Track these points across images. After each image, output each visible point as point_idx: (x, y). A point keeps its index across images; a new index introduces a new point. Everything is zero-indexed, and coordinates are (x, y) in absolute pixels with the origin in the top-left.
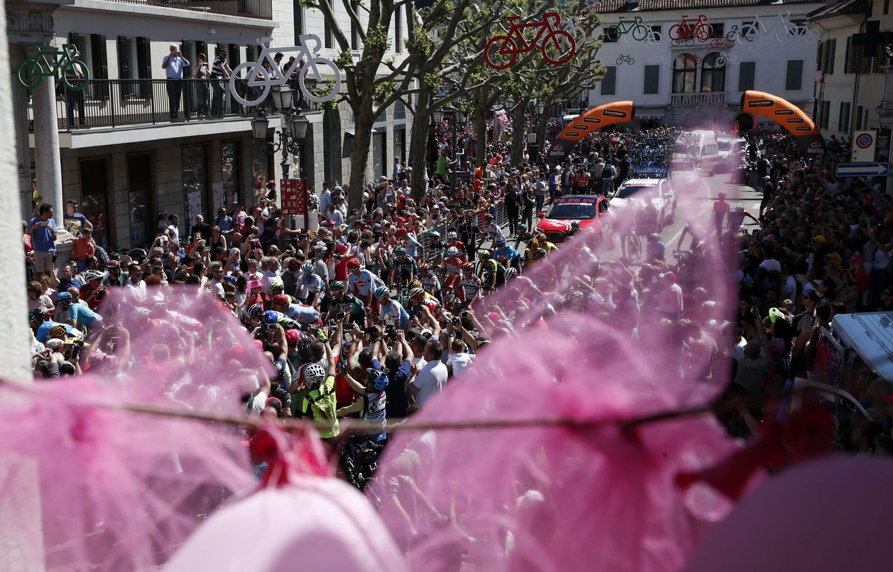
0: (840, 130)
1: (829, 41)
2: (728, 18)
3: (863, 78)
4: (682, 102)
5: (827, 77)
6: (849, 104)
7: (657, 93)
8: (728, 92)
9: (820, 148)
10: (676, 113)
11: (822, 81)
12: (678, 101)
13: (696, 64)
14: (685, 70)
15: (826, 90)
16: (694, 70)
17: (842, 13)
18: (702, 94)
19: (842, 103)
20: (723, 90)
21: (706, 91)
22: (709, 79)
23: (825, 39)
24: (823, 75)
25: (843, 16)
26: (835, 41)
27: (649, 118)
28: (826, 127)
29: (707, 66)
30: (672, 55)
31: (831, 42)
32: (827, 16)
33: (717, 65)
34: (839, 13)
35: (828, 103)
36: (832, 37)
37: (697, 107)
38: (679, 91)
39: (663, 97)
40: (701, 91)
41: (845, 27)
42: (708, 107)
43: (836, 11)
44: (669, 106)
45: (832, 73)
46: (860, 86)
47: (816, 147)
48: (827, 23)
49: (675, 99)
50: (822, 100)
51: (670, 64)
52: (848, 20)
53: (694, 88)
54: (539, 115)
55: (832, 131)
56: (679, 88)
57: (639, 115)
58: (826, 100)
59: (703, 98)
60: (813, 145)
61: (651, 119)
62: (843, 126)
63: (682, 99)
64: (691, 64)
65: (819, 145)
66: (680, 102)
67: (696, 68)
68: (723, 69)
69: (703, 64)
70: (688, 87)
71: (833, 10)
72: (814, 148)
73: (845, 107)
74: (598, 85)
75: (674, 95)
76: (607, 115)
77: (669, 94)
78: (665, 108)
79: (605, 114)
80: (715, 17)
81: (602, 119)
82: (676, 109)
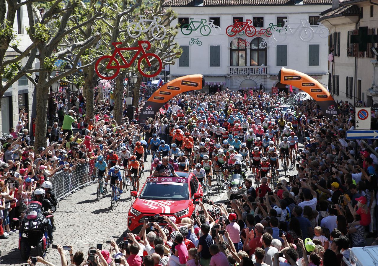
0: (347, 97)
1: (336, 33)
2: (266, 14)
3: (360, 60)
4: (237, 73)
5: (336, 58)
6: (352, 78)
7: (219, 66)
8: (269, 66)
9: (334, 110)
10: (234, 80)
11: (333, 61)
12: (235, 72)
13: (246, 46)
14: (238, 50)
15: (336, 68)
16: (245, 50)
17: (343, 15)
18: (251, 67)
19: (347, 78)
20: (266, 65)
21: (254, 65)
22: (256, 55)
23: (333, 32)
24: (333, 57)
25: (344, 17)
26: (339, 33)
27: (215, 84)
28: (338, 94)
29: (254, 47)
30: (229, 39)
31: (337, 35)
32: (333, 16)
33: (261, 47)
34: (341, 15)
35: (338, 77)
36: (337, 31)
37: (248, 77)
38: (235, 64)
39: (224, 68)
40: (251, 65)
41: (346, 24)
42: (256, 77)
43: (339, 13)
44: (228, 75)
45: (339, 56)
46: (358, 66)
47: (332, 110)
48: (334, 21)
49: (232, 71)
50: (333, 75)
51: (228, 45)
52: (347, 20)
53: (246, 63)
54: (133, 84)
55: (342, 97)
56: (235, 63)
57: (208, 82)
58: (336, 75)
59: (252, 70)
60: (330, 108)
61: (216, 86)
62: (349, 94)
63: (237, 71)
64: (242, 46)
65: (334, 108)
66: (236, 73)
67: (246, 49)
68: (265, 50)
69: (251, 46)
70: (241, 61)
71: (337, 12)
72: (331, 110)
73: (349, 80)
74: (176, 61)
75: (231, 67)
76: (184, 84)
77: (228, 67)
78: (225, 77)
79: (182, 84)
80: (257, 12)
81: (181, 87)
82: (234, 78)
